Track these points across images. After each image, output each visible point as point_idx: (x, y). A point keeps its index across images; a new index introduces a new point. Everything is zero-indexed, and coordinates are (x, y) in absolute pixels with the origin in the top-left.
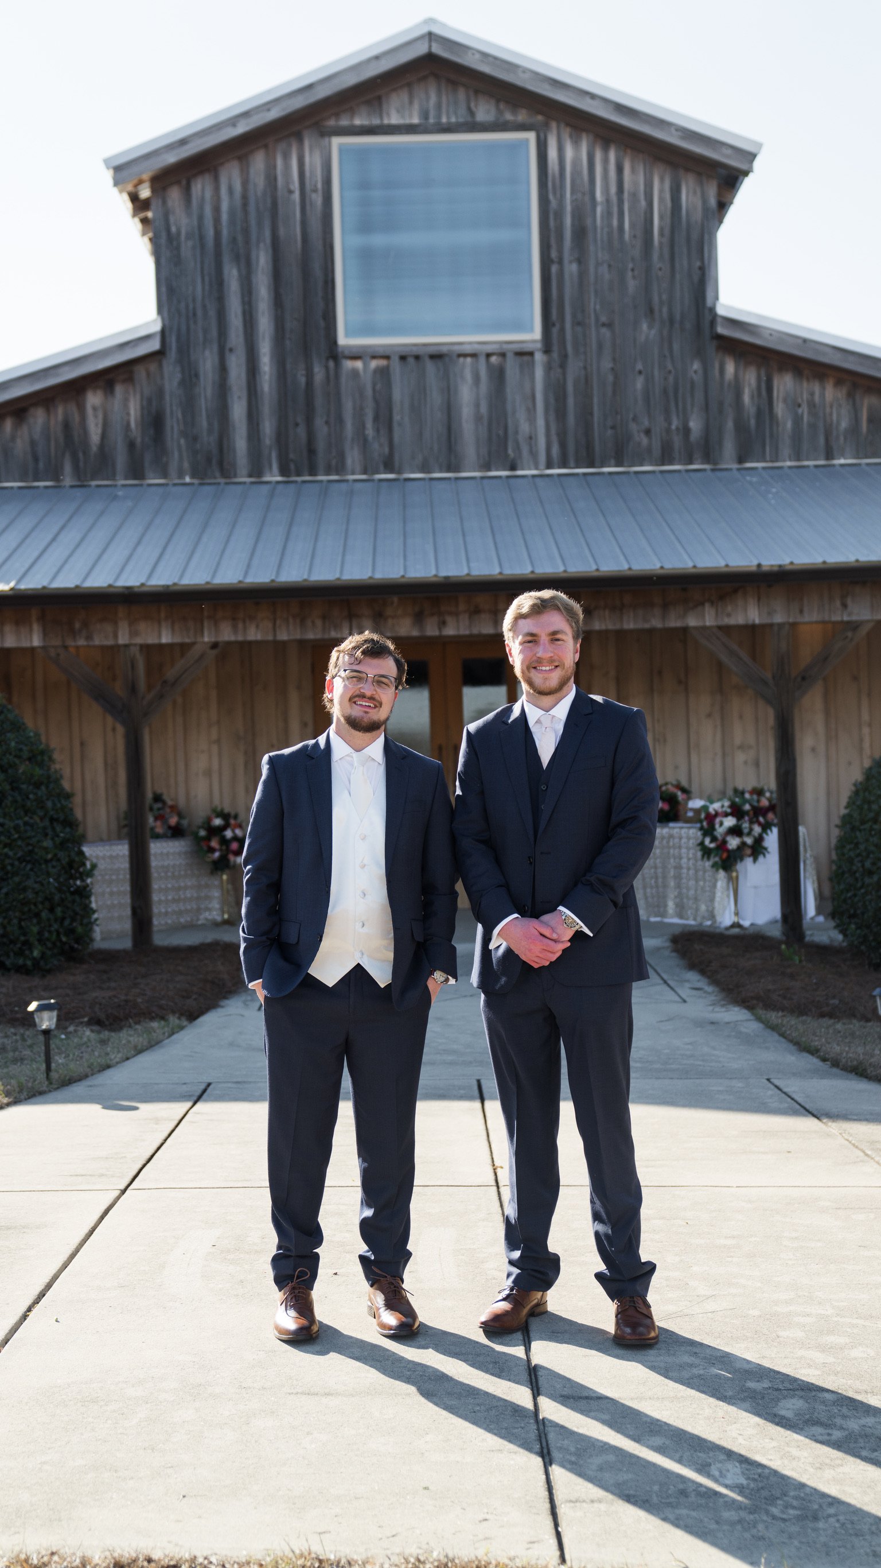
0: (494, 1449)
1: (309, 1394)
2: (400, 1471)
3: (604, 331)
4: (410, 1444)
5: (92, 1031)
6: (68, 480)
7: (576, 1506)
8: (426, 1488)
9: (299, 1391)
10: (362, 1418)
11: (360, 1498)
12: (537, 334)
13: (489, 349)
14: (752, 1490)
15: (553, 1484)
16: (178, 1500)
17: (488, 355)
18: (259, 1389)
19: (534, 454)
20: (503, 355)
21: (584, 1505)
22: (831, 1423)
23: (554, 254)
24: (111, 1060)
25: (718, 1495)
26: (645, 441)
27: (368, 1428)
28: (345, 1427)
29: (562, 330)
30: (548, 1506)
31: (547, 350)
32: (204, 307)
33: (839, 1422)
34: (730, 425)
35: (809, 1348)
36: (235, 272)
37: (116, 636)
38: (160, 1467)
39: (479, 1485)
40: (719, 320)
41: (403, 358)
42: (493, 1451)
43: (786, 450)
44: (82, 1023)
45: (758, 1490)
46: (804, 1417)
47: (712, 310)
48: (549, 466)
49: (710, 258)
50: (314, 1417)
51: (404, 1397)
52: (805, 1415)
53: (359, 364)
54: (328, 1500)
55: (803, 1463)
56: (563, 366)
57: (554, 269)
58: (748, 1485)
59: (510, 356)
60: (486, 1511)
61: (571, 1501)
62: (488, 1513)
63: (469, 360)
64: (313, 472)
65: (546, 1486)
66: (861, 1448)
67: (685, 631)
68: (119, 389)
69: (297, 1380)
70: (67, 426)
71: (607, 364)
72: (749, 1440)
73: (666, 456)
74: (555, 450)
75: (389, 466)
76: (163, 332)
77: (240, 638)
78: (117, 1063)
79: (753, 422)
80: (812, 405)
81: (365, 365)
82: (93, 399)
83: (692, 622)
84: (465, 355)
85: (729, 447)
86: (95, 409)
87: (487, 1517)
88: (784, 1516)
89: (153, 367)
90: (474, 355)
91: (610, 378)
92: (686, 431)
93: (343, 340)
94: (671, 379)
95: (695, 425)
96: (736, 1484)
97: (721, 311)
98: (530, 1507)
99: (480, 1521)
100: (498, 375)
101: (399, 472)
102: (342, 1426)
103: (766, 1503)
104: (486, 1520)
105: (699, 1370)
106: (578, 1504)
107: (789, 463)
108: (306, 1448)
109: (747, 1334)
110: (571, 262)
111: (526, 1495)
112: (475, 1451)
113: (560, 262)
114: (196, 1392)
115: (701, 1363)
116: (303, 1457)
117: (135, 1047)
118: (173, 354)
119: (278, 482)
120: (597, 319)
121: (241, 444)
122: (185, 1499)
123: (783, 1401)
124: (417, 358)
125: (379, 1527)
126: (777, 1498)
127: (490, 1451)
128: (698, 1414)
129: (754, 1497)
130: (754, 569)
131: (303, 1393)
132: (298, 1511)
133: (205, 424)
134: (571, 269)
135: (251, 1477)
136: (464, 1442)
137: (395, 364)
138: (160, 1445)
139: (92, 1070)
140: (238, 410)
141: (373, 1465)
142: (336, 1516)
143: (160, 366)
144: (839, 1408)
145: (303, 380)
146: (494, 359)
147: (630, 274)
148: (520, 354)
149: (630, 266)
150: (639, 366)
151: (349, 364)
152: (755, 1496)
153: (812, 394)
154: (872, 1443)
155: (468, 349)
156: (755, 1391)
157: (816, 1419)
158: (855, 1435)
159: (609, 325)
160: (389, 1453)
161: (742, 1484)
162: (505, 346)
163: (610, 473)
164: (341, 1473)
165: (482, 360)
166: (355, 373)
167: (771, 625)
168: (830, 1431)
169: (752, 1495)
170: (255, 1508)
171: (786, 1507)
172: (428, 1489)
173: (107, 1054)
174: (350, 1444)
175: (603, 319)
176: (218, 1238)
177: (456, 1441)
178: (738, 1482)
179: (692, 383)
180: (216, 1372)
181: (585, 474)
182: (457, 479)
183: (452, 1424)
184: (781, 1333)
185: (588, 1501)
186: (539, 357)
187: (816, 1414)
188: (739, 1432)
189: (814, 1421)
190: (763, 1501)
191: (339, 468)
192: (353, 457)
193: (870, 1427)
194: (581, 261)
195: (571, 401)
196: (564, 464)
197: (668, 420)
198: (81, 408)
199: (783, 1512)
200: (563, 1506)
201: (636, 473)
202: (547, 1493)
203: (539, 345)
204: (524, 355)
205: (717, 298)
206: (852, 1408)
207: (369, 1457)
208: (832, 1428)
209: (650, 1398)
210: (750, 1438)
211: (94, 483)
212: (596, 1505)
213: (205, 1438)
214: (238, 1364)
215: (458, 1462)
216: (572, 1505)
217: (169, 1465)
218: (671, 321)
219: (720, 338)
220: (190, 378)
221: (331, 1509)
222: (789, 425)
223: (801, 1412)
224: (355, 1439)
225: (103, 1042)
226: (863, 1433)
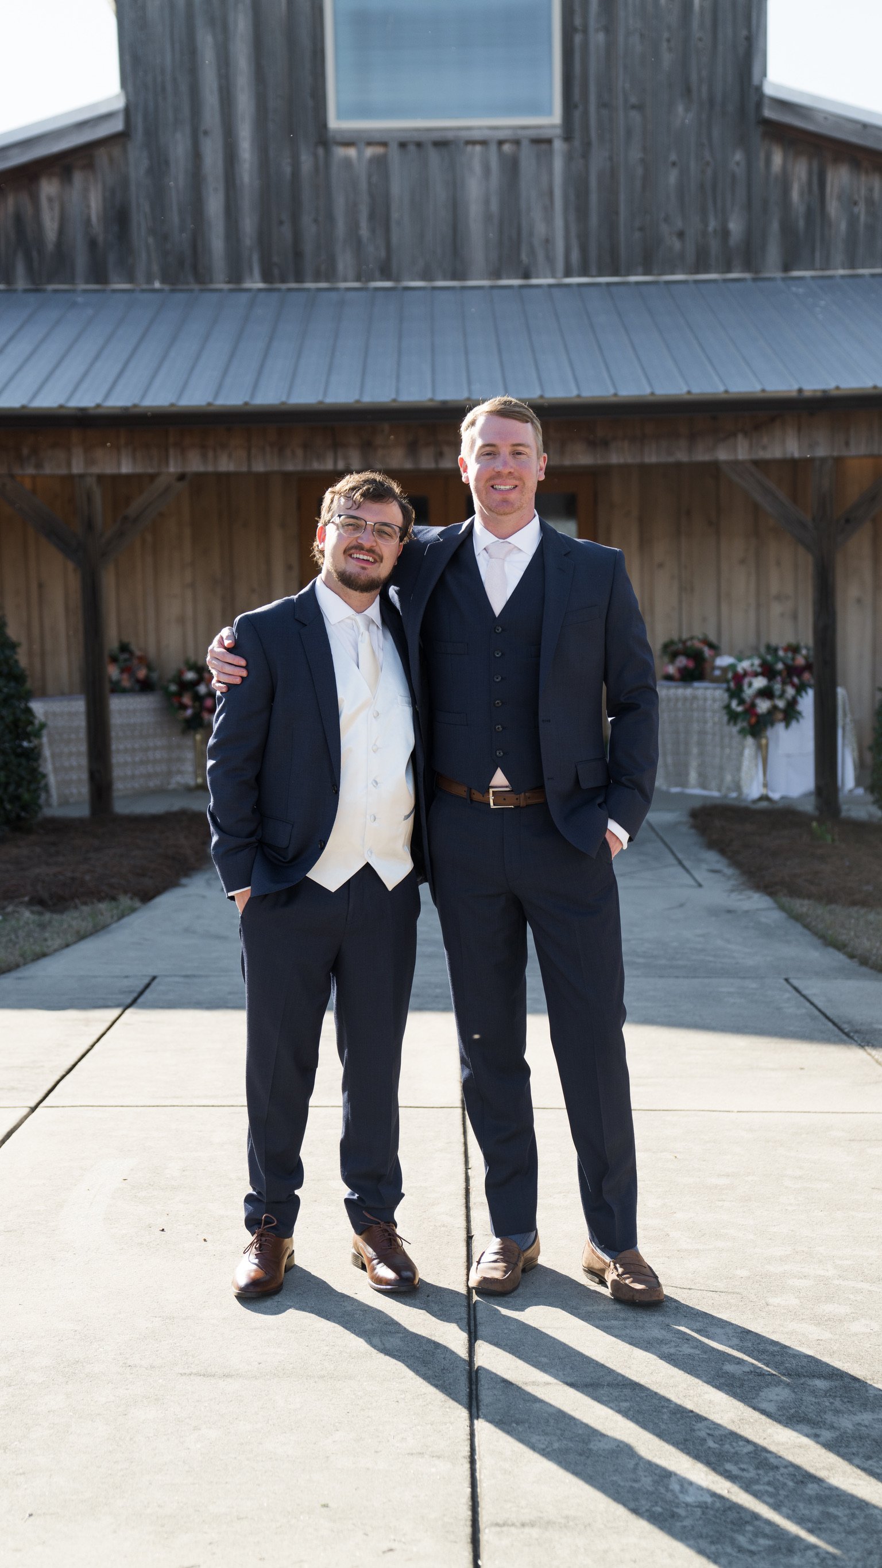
0: (414, 1452)
1: (204, 1375)
2: (297, 1481)
3: (635, 115)
4: (315, 1444)
5: (32, 912)
6: (21, 284)
7: (502, 1532)
8: (325, 1506)
9: (194, 1371)
10: (261, 1408)
11: (242, 1519)
12: (556, 117)
13: (502, 135)
14: (717, 1510)
15: (479, 1500)
16: (22, 1519)
17: (500, 143)
18: (146, 1369)
19: (550, 260)
20: (517, 142)
21: (513, 1530)
22: (820, 1420)
23: (578, 21)
24: (48, 947)
25: (676, 1518)
26: (677, 245)
27: (268, 1422)
28: (241, 1421)
29: (586, 113)
30: (468, 1530)
31: (568, 137)
32: (174, 80)
33: (829, 1419)
34: (775, 226)
35: (802, 1319)
36: (209, 39)
37: (69, 465)
38: (9, 1474)
39: (389, 1501)
40: (766, 101)
41: (403, 145)
42: (412, 1454)
43: (838, 255)
44: (22, 903)
45: (724, 1511)
46: (788, 1412)
47: (759, 89)
48: (568, 273)
49: (758, 26)
50: (206, 1407)
51: (317, 1380)
52: (791, 1409)
53: (352, 152)
54: (204, 1521)
55: (782, 1475)
56: (586, 155)
57: (578, 39)
58: (713, 1503)
59: (525, 143)
60: (392, 1537)
61: (497, 1525)
62: (395, 1540)
63: (478, 148)
64: (299, 278)
65: (470, 1503)
66: (853, 1454)
67: (714, 469)
68: (78, 177)
69: (193, 1356)
70: (18, 219)
71: (635, 154)
72: (720, 1443)
73: (701, 264)
74: (575, 256)
75: (386, 272)
76: (127, 111)
77: (210, 469)
78: (56, 951)
79: (801, 223)
80: (870, 202)
81: (360, 153)
82: (48, 188)
83: (723, 455)
84: (474, 143)
85: (773, 253)
86: (50, 200)
87: (394, 1545)
88: (753, 1548)
89: (116, 151)
90: (484, 143)
91: (640, 171)
92: (725, 233)
93: (334, 123)
94: (709, 172)
95: (735, 226)
96: (699, 1502)
97: (769, 90)
98: (447, 1532)
99: (384, 1552)
100: (512, 167)
101: (397, 280)
102: (236, 1419)
103: (732, 1530)
104: (391, 1550)
105: (670, 1348)
106: (505, 1529)
107: (842, 272)
108: (189, 1449)
109: (732, 1301)
110: (597, 30)
111: (444, 1515)
112: (391, 1455)
113: (585, 31)
114: (71, 1371)
115: (674, 1339)
116: (184, 1462)
117: (78, 932)
118: (139, 136)
119: (260, 290)
120: (626, 101)
121: (217, 243)
122: (32, 1518)
123: (765, 1390)
124: (419, 145)
125: (261, 1559)
126: (747, 1522)
127: (409, 1454)
128: (663, 1407)
129: (718, 1521)
130: (794, 394)
131: (198, 1374)
132: (166, 1536)
133: (176, 219)
134: (598, 39)
135: (117, 1488)
136: (380, 1442)
137: (394, 153)
138: (15, 1443)
139: (25, 959)
140: (214, 205)
141: (266, 1472)
142: (210, 1544)
143: (125, 151)
144: (832, 1400)
145: (287, 170)
146: (507, 148)
147: (665, 45)
148: (537, 141)
149: (666, 35)
150: (673, 157)
151: (341, 152)
152: (720, 1519)
153: (871, 190)
154: (867, 1448)
155: (477, 135)
156: (733, 1376)
157: (803, 1415)
158: (847, 1437)
159: (639, 107)
160: (288, 1456)
161: (706, 1503)
162: (520, 132)
163: (637, 283)
164: (227, 1483)
165: (493, 148)
166: (347, 162)
167: (812, 460)
168: (818, 1431)
169: (716, 1517)
170: (115, 1532)
171: (756, 1535)
172: (327, 1507)
173: (45, 940)
174: (243, 1444)
175: (633, 100)
176: (132, 1170)
177: (370, 1440)
178: (701, 1499)
179: (734, 177)
180: (99, 1345)
181: (608, 284)
182: (463, 288)
183: (368, 1417)
184: (771, 1300)
185: (518, 1524)
186: (558, 145)
187: (803, 1408)
188: (708, 1431)
189: (800, 1417)
190: (729, 1526)
191: (328, 273)
192: (345, 261)
193: (866, 1426)
194: (609, 29)
195: (594, 198)
196: (585, 273)
197: (705, 222)
198: (35, 199)
199: (752, 1542)
200: (487, 1531)
201: (667, 283)
202: (470, 1513)
203: (558, 131)
204: (541, 142)
205: (764, 74)
206: (846, 1400)
207: (262, 1461)
208: (821, 1427)
209: (608, 1385)
210: (721, 1440)
211: (51, 287)
212: (527, 1530)
213: (71, 1433)
214: (127, 1334)
215: (368, 1469)
216: (498, 1529)
217: (21, 1471)
218: (711, 101)
219: (767, 122)
220: (159, 167)
221: (206, 1533)
222: (843, 226)
223: (785, 1405)
224: (249, 1437)
225: (43, 926)
226: (857, 1434)
